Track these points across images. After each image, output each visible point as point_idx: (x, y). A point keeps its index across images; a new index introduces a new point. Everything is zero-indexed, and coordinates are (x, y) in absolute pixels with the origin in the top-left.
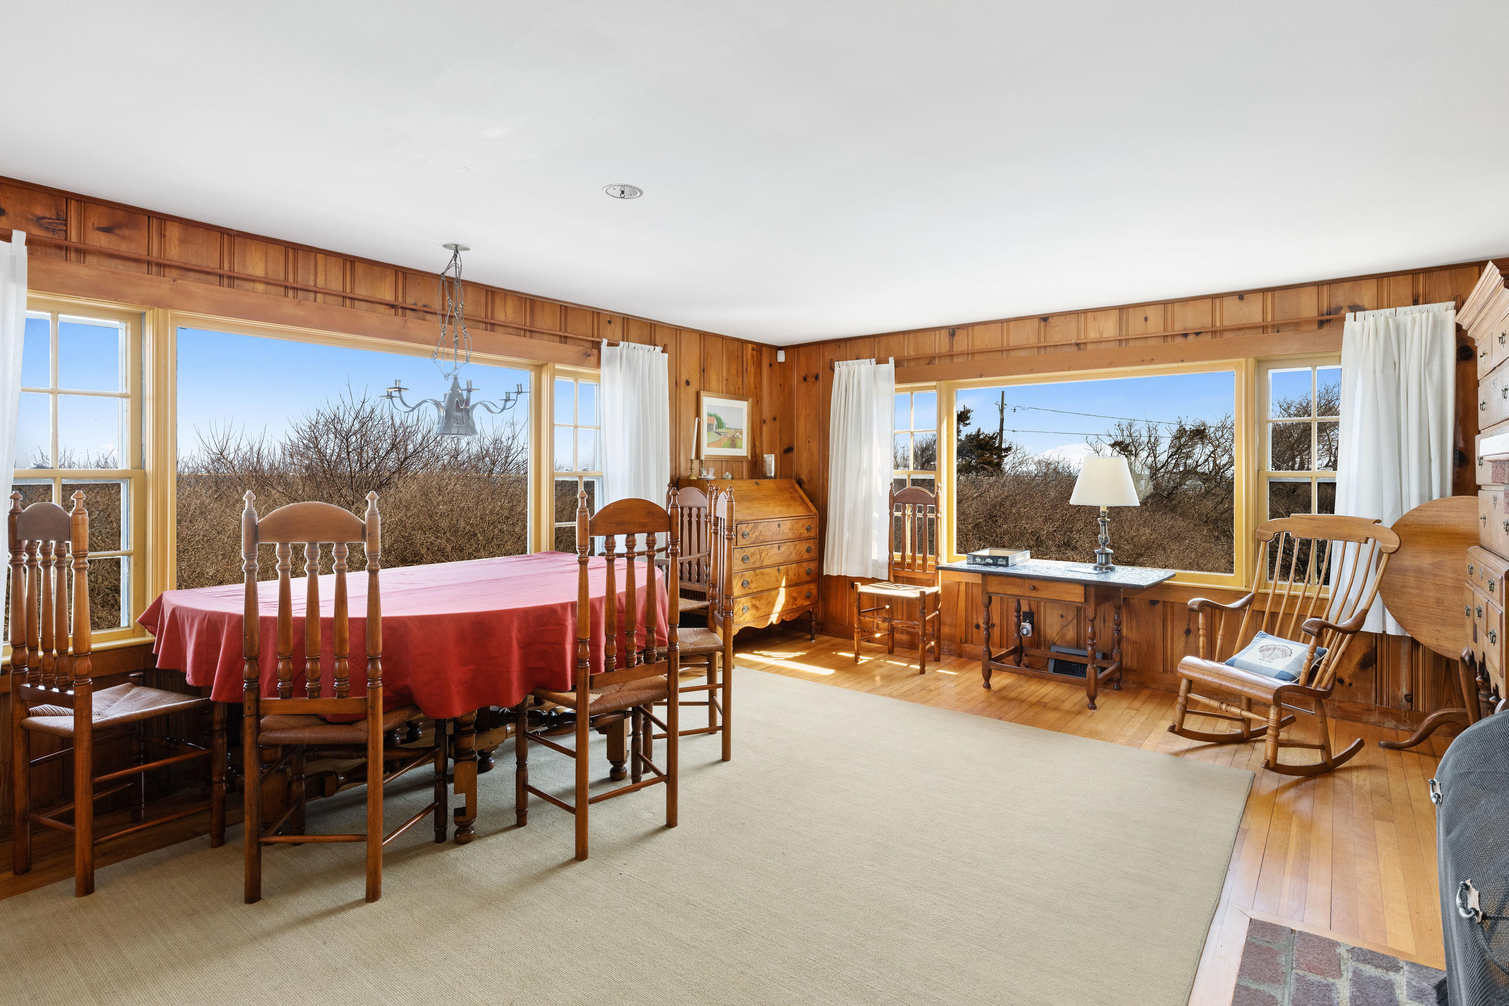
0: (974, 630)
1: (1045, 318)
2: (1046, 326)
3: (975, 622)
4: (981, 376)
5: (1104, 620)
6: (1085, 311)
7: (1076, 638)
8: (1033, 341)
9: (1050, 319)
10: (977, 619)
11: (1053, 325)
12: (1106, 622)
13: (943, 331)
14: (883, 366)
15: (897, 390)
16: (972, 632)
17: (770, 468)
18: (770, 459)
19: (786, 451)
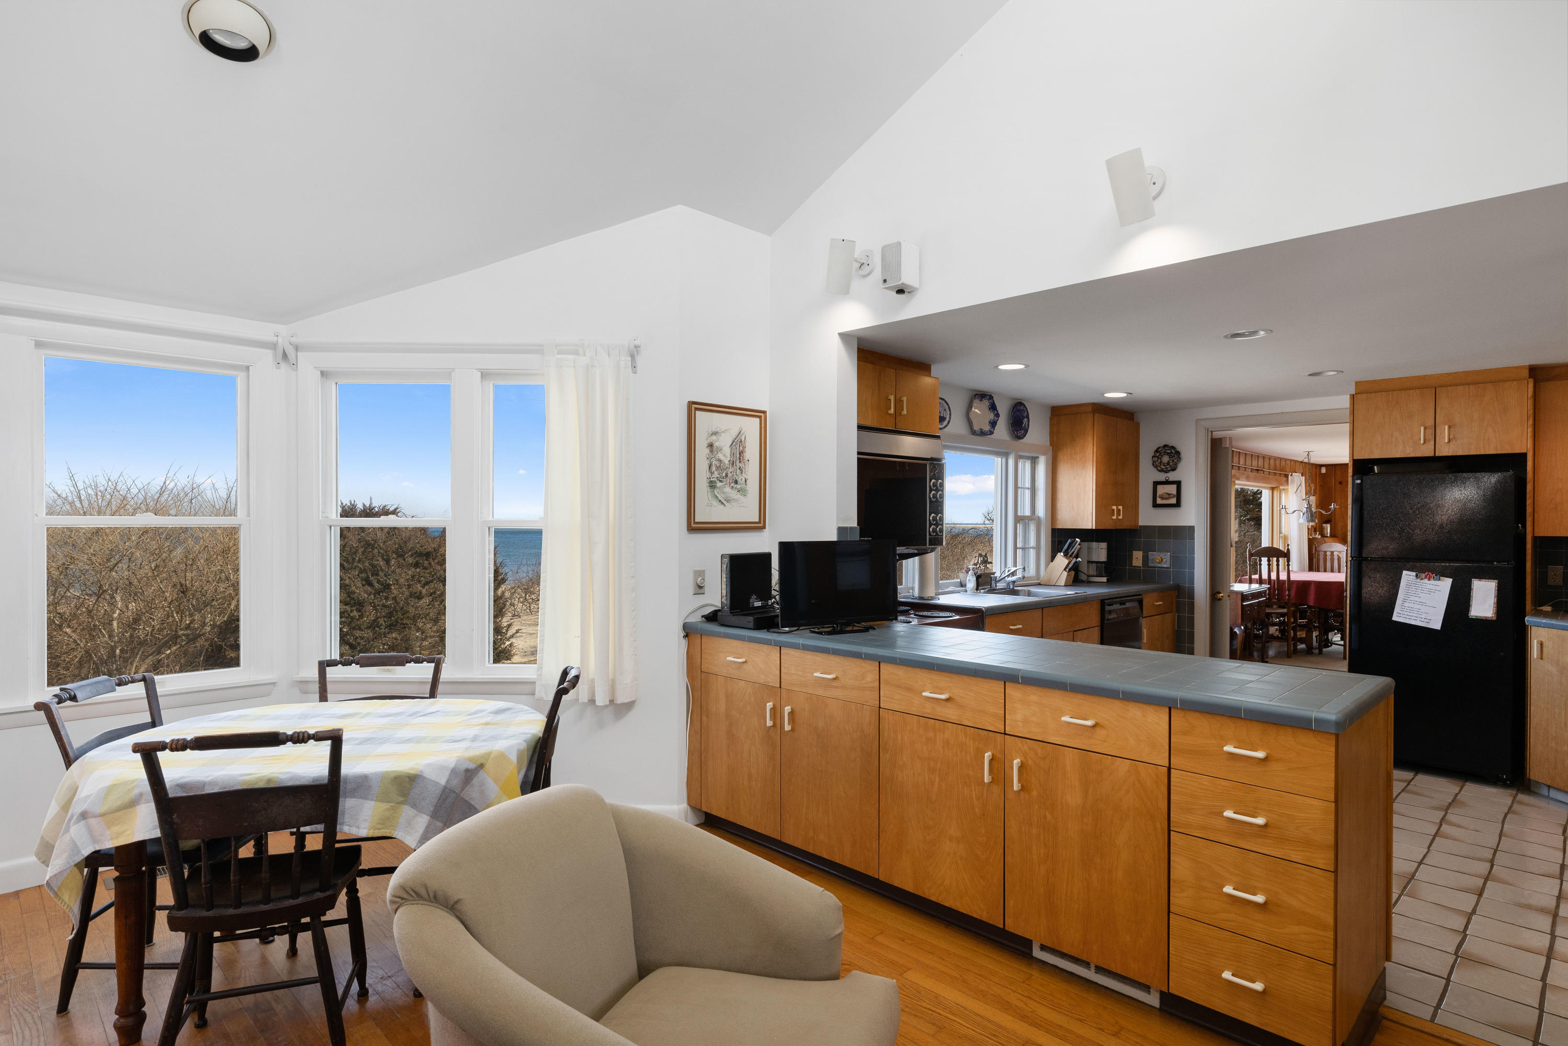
17: (1327, 531)
18: (1328, 528)
19: (1326, 522)
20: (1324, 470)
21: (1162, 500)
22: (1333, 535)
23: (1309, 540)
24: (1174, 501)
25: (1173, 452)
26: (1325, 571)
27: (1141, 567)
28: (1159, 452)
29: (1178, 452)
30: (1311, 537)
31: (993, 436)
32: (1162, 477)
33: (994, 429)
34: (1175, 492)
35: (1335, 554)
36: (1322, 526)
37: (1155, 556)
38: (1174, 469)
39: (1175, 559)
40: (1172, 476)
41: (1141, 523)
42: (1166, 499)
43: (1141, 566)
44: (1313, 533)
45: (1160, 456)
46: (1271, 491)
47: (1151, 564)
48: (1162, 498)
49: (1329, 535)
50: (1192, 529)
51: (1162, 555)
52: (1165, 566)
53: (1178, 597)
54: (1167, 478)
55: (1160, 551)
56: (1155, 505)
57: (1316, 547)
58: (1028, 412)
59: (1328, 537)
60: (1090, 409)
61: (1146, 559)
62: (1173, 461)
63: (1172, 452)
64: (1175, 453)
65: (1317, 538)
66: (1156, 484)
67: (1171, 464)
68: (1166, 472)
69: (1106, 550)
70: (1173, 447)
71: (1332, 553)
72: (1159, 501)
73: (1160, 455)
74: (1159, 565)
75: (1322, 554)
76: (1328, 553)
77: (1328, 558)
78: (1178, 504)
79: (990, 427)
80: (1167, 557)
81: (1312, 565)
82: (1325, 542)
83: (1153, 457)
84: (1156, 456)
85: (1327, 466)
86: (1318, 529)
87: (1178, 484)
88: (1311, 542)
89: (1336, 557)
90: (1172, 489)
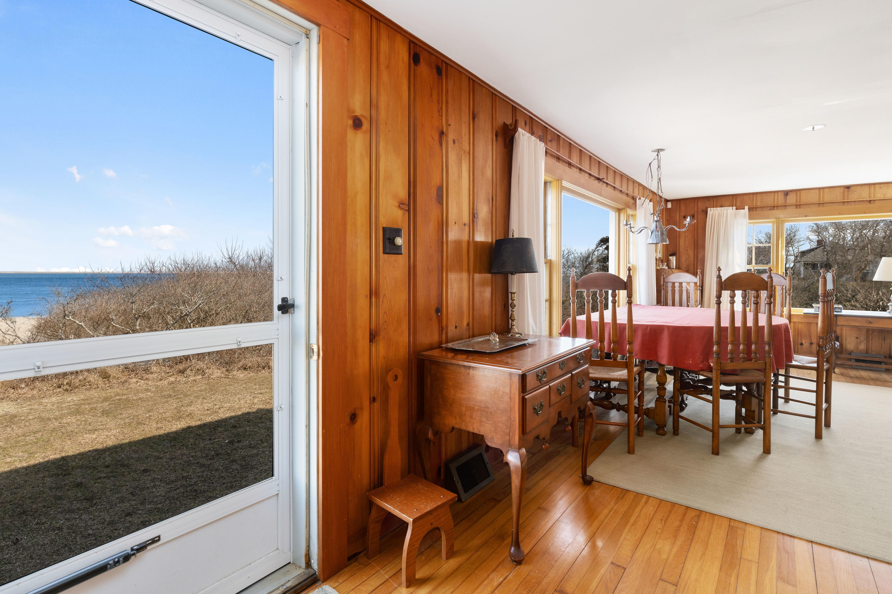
0: (799, 346)
1: (848, 187)
2: (848, 191)
3: (800, 342)
4: (806, 216)
5: (884, 339)
6: (874, 184)
7: (866, 349)
8: (840, 199)
9: (852, 188)
10: (801, 340)
11: (853, 190)
12: (886, 341)
13: (780, 194)
14: (742, 211)
15: (749, 223)
16: (798, 347)
17: (673, 264)
18: (673, 259)
19: (672, 255)
20: (669, 205)
22: (678, 267)
23: (657, 271)
26: (673, 305)
30: (659, 268)
35: (684, 285)
36: (669, 258)
44: (661, 264)
46: (617, 214)
49: (674, 267)
57: (664, 278)
59: (674, 268)
65: (664, 269)
71: (681, 284)
75: (670, 285)
76: (677, 285)
77: (677, 289)
81: (661, 297)
82: (673, 273)
85: (671, 201)
86: (664, 260)
88: (659, 273)
89: (684, 289)
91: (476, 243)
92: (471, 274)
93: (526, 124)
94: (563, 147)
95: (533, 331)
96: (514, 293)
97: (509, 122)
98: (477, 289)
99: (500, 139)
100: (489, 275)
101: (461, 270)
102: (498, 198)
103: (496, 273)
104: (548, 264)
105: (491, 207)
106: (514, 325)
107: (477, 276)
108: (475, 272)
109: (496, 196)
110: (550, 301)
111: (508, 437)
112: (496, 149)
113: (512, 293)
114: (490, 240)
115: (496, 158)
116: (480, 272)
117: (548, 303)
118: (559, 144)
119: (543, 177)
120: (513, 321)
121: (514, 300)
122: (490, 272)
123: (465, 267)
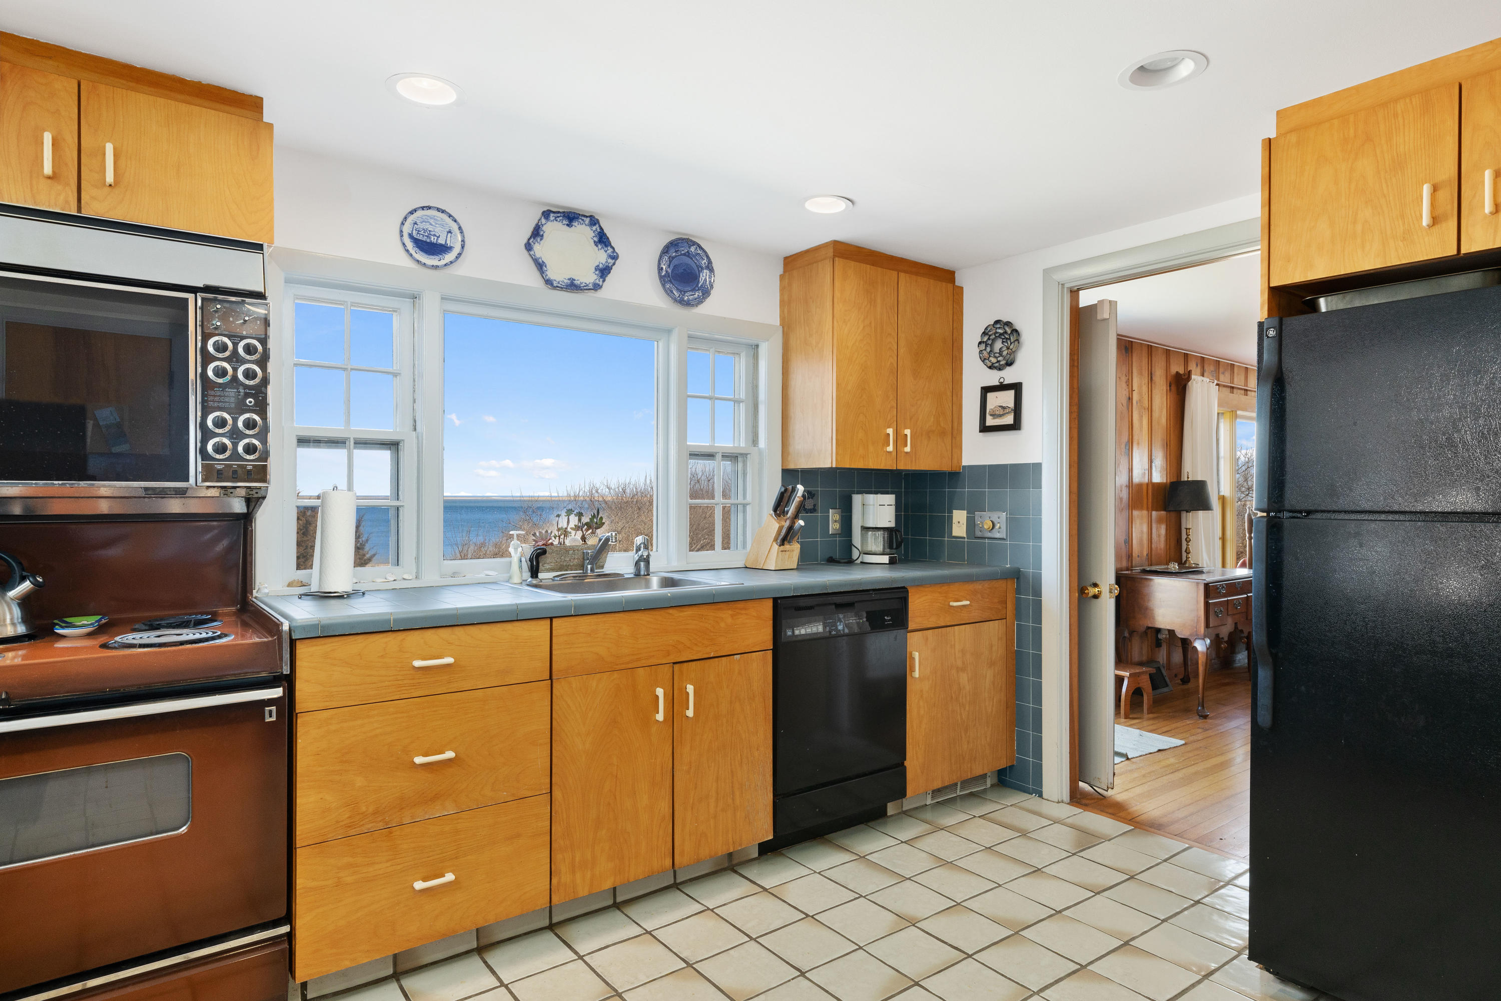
21: (994, 418)
24: (1009, 420)
25: (1009, 331)
27: (964, 538)
28: (987, 334)
29: (1016, 331)
31: (600, 294)
32: (993, 377)
33: (604, 281)
34: (1011, 404)
37: (985, 520)
38: (1010, 364)
39: (1013, 523)
40: (1009, 375)
41: (965, 462)
42: (1000, 416)
43: (965, 536)
45: (990, 342)
47: (978, 534)
48: (994, 416)
50: (1037, 467)
51: (995, 516)
52: (998, 535)
53: (1018, 591)
54: (1002, 380)
55: (991, 509)
56: (985, 429)
58: (708, 257)
60: (830, 252)
61: (971, 524)
62: (1008, 348)
63: (1006, 332)
64: (1011, 333)
66: (986, 390)
67: (1005, 353)
68: (1000, 369)
69: (893, 508)
70: (1008, 324)
72: (990, 421)
73: (989, 339)
74: (989, 535)
78: (1016, 426)
79: (595, 277)
80: (1001, 518)
83: (980, 343)
84: (983, 342)
87: (1017, 388)
90: (1007, 398)
91: (1154, 485)
92: (1150, 512)
93: (1197, 365)
94: (1238, 374)
95: (1207, 563)
96: (1189, 529)
97: (1182, 371)
98: (1154, 526)
99: (1174, 388)
100: (1163, 513)
101: (1141, 509)
102: (1172, 442)
103: (1170, 511)
104: (1221, 500)
105: (1165, 451)
106: (1189, 558)
107: (1154, 513)
108: (1153, 510)
109: (1170, 441)
110: (1223, 539)
111: (1195, 629)
112: (1170, 398)
113: (1187, 529)
114: (1165, 481)
115: (1170, 406)
116: (1157, 510)
117: (1221, 541)
118: (1233, 372)
119: (1216, 410)
120: (1189, 554)
121: (1189, 535)
122: (1165, 510)
123: (1145, 506)
